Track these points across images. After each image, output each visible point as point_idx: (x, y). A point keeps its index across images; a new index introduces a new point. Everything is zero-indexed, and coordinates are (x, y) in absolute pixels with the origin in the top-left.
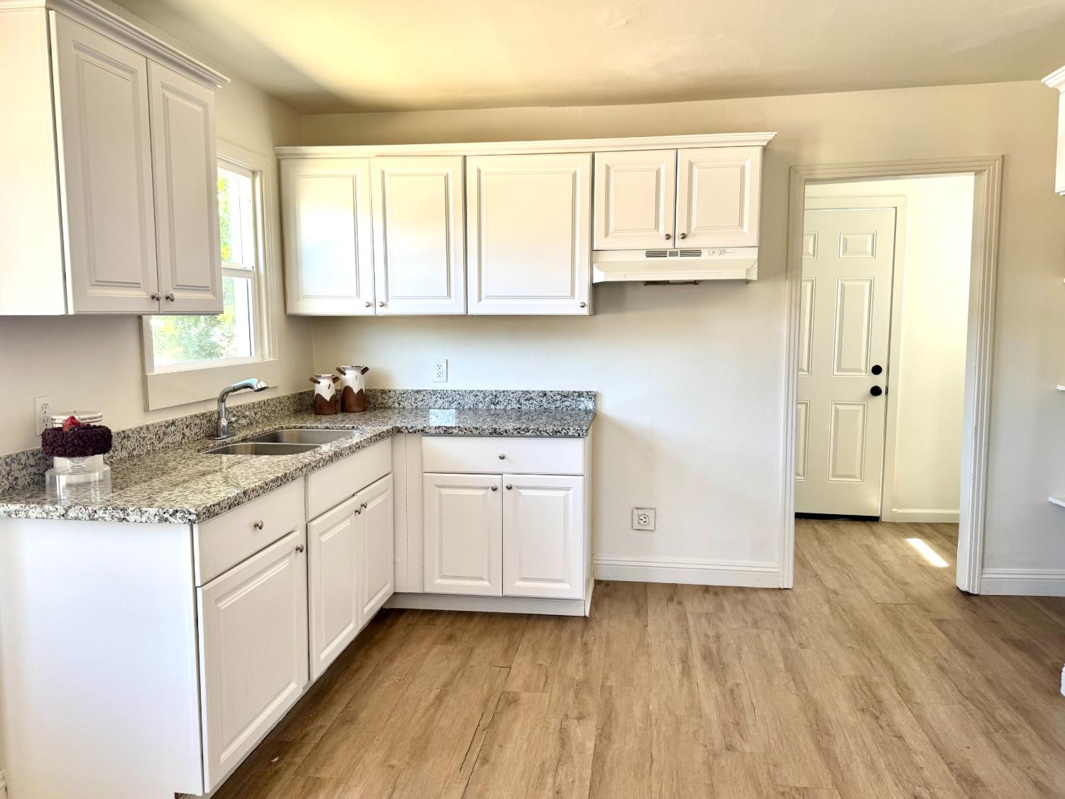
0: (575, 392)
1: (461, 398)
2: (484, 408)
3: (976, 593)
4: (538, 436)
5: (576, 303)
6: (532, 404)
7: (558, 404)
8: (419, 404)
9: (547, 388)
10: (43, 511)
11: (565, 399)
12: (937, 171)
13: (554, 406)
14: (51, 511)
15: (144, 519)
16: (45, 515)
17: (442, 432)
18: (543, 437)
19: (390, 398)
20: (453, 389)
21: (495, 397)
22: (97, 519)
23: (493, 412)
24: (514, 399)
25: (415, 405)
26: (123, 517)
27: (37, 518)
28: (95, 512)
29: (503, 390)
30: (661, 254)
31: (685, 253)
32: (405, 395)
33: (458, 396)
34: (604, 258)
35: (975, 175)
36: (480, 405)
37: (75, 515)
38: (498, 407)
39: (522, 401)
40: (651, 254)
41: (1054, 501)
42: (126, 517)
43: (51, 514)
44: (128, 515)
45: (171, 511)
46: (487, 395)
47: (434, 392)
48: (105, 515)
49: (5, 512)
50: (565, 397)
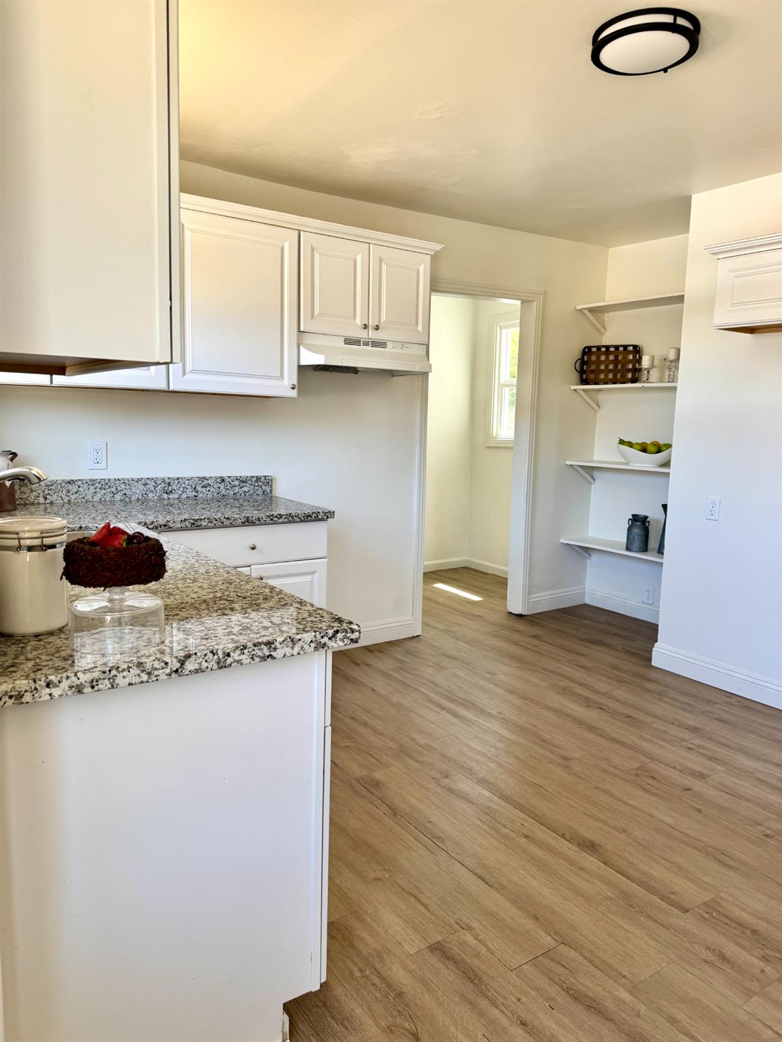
0: (253, 477)
1: (128, 487)
2: (156, 498)
3: (526, 614)
4: (290, 522)
5: (284, 385)
6: (209, 491)
7: (236, 489)
8: (73, 497)
9: (225, 474)
10: (142, 671)
11: (244, 484)
12: (514, 297)
13: (232, 493)
14: (156, 669)
15: (297, 649)
16: (145, 677)
17: (189, 526)
18: (295, 522)
19: (32, 491)
20: (117, 477)
21: (168, 485)
22: (230, 665)
23: (166, 502)
24: (190, 487)
25: (66, 499)
26: (267, 654)
27: (130, 684)
28: (228, 655)
29: (176, 477)
30: (356, 342)
31: (376, 344)
32: (53, 487)
33: (123, 486)
34: (309, 339)
35: (522, 303)
36: (151, 495)
37: (197, 666)
38: (171, 496)
39: (199, 488)
40: (349, 341)
41: (565, 542)
42: (273, 653)
43: (156, 673)
44: (275, 649)
45: (331, 632)
46: (159, 482)
47: (93, 482)
48: (243, 657)
49: (71, 687)
50: (244, 482)
